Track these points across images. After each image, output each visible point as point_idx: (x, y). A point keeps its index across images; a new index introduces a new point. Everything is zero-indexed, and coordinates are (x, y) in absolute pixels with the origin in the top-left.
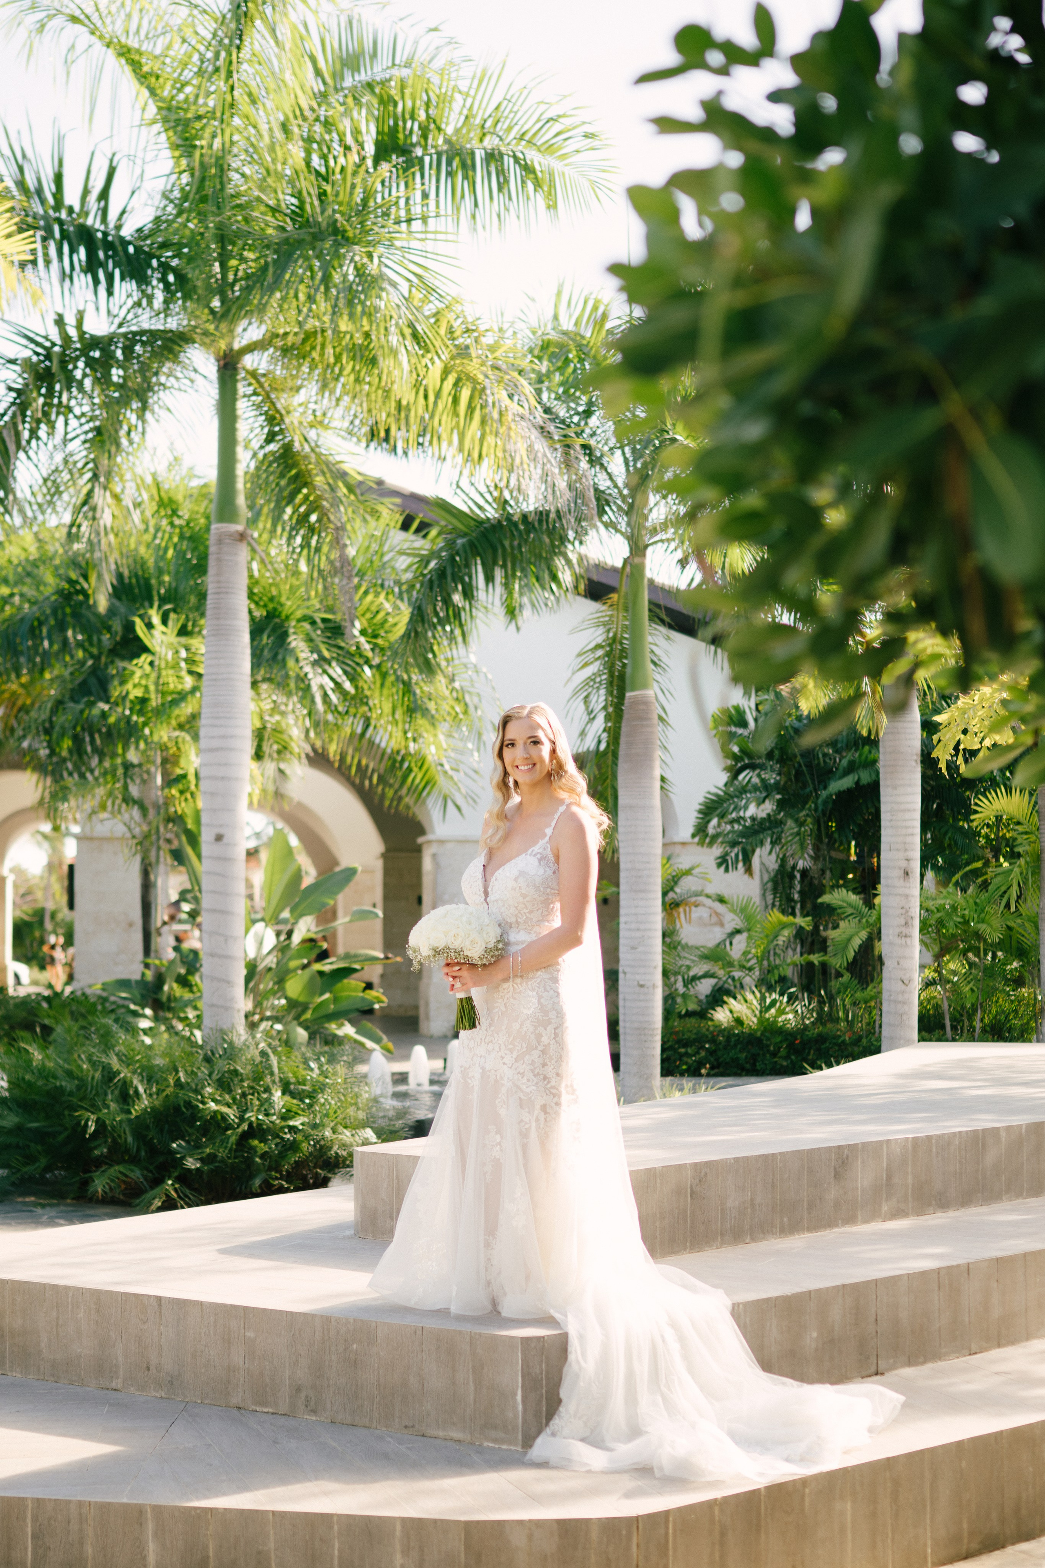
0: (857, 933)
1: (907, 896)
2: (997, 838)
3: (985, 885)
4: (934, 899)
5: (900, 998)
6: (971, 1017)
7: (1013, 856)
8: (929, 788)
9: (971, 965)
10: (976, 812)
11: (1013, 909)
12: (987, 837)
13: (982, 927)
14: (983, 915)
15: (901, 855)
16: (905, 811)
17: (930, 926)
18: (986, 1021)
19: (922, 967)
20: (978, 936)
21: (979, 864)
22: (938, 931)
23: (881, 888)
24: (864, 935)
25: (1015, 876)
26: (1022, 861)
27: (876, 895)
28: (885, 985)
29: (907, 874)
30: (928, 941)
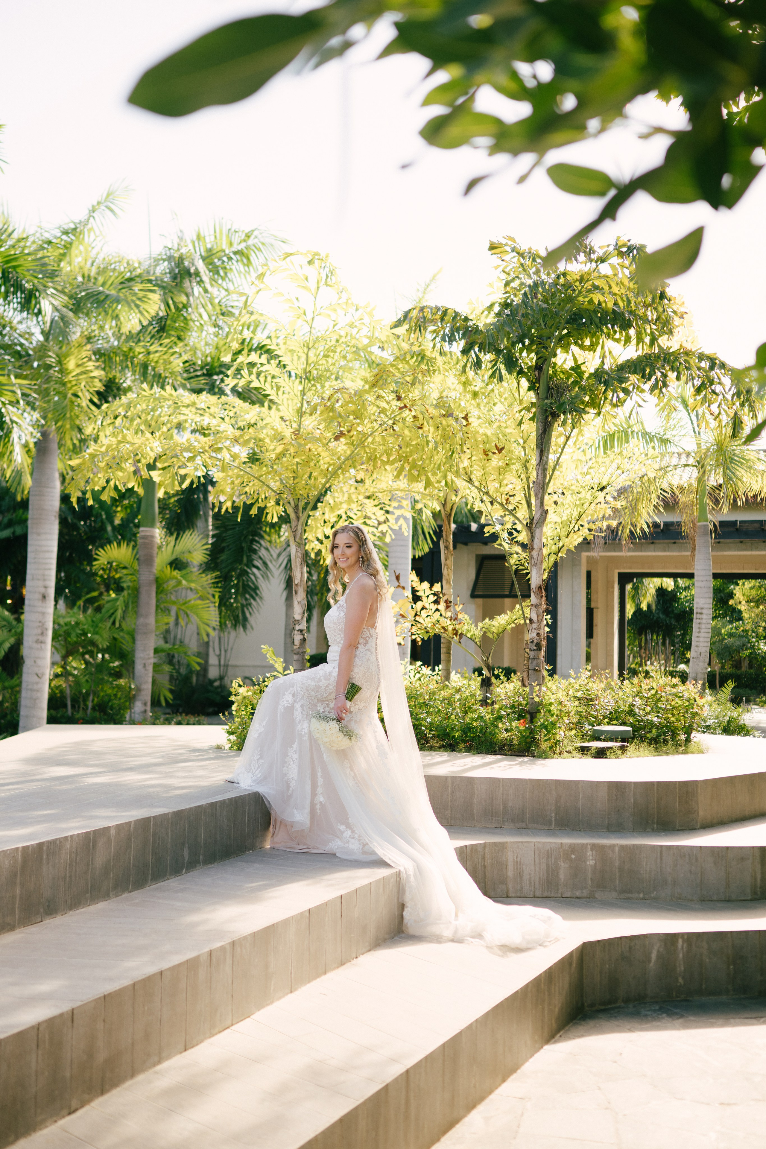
0: (7, 639)
1: (43, 614)
2: (109, 577)
3: (98, 609)
4: (64, 617)
5: (35, 687)
6: (85, 700)
7: (119, 589)
8: (64, 541)
9: (87, 663)
10: (96, 560)
11: (117, 625)
12: (102, 576)
13: (96, 637)
14: (97, 629)
15: (41, 583)
16: (45, 552)
17: (60, 635)
18: (95, 702)
19: (53, 664)
20: (93, 643)
21: (95, 594)
22: (65, 640)
23: (26, 608)
24: (12, 640)
25: (120, 603)
26: (125, 593)
27: (23, 613)
28: (25, 677)
29: (44, 597)
30: (58, 646)
